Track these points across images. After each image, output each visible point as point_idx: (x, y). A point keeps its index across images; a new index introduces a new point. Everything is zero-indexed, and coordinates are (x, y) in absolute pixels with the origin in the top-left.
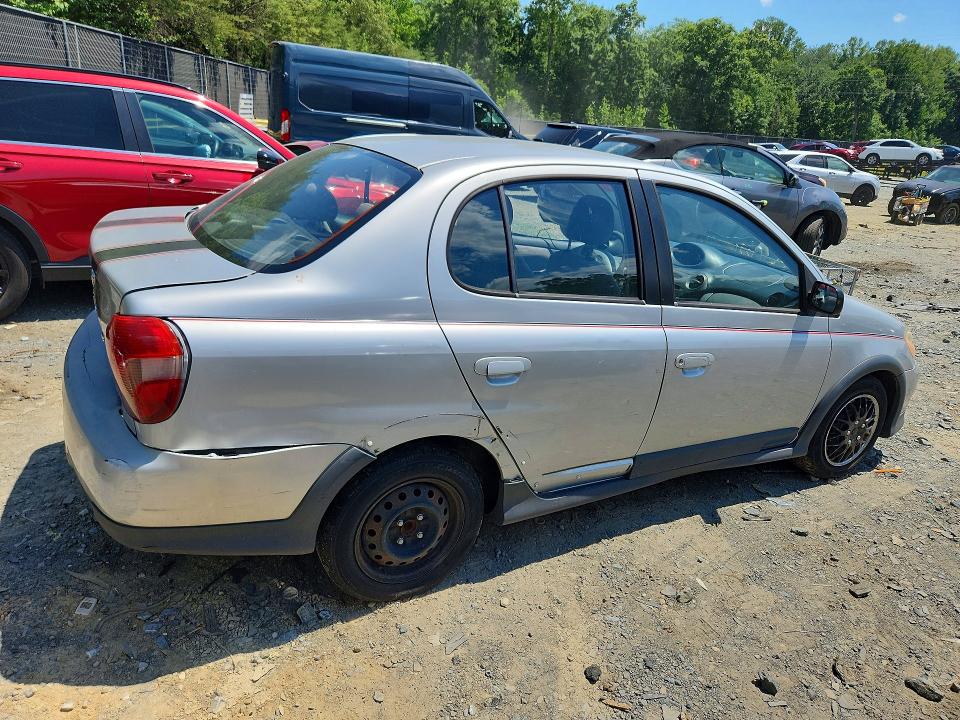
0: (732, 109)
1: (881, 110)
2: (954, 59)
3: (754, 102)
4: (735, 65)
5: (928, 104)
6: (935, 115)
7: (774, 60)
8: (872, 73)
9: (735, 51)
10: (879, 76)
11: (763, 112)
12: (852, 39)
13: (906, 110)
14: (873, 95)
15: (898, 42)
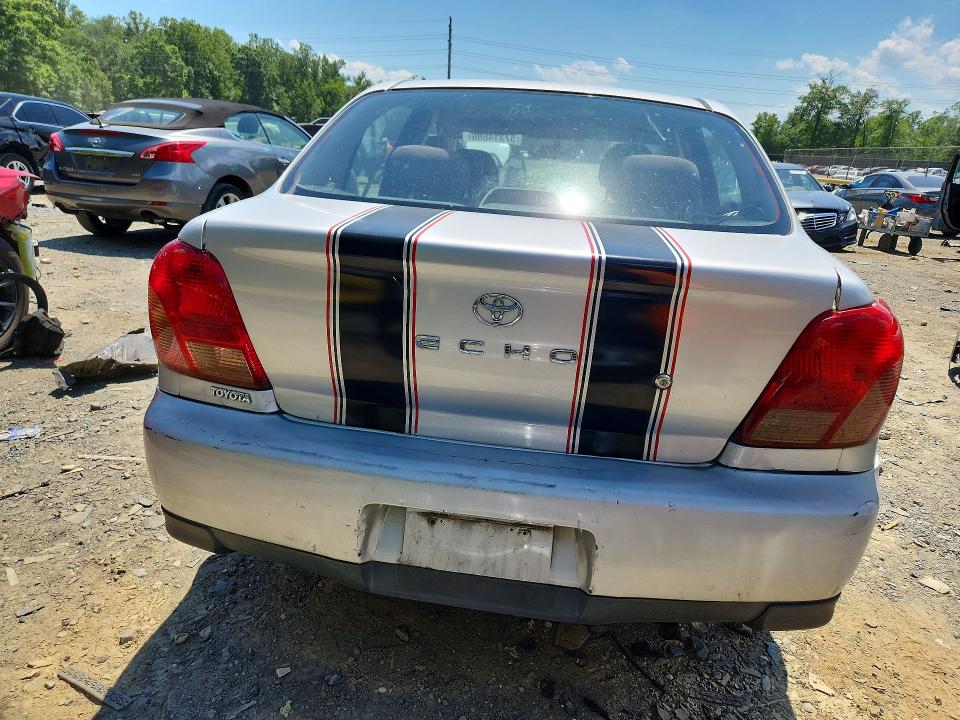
0: (31, 78)
1: (187, 86)
2: (230, 41)
3: (56, 71)
4: (17, 28)
5: (224, 82)
6: (233, 93)
7: (56, 26)
8: (168, 48)
9: (11, 11)
10: (174, 52)
11: (71, 84)
12: (132, 13)
13: (207, 88)
14: (176, 71)
15: (179, 21)
